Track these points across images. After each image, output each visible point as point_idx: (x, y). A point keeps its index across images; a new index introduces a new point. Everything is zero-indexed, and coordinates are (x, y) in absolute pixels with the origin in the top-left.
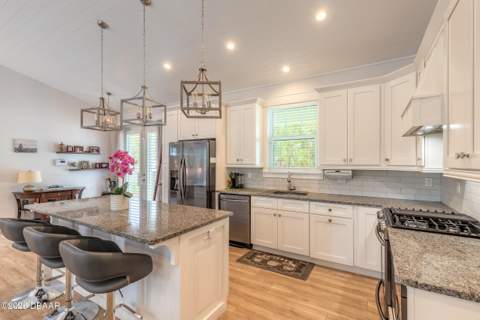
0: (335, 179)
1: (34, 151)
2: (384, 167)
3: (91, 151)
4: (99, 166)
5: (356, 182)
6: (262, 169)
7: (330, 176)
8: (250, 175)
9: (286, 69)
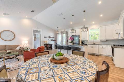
0: (103, 41)
1: (46, 38)
2: (113, 39)
3: (53, 37)
4: (54, 40)
5: (107, 42)
6: (88, 40)
7: (102, 41)
8: (85, 41)
9: (93, 23)
